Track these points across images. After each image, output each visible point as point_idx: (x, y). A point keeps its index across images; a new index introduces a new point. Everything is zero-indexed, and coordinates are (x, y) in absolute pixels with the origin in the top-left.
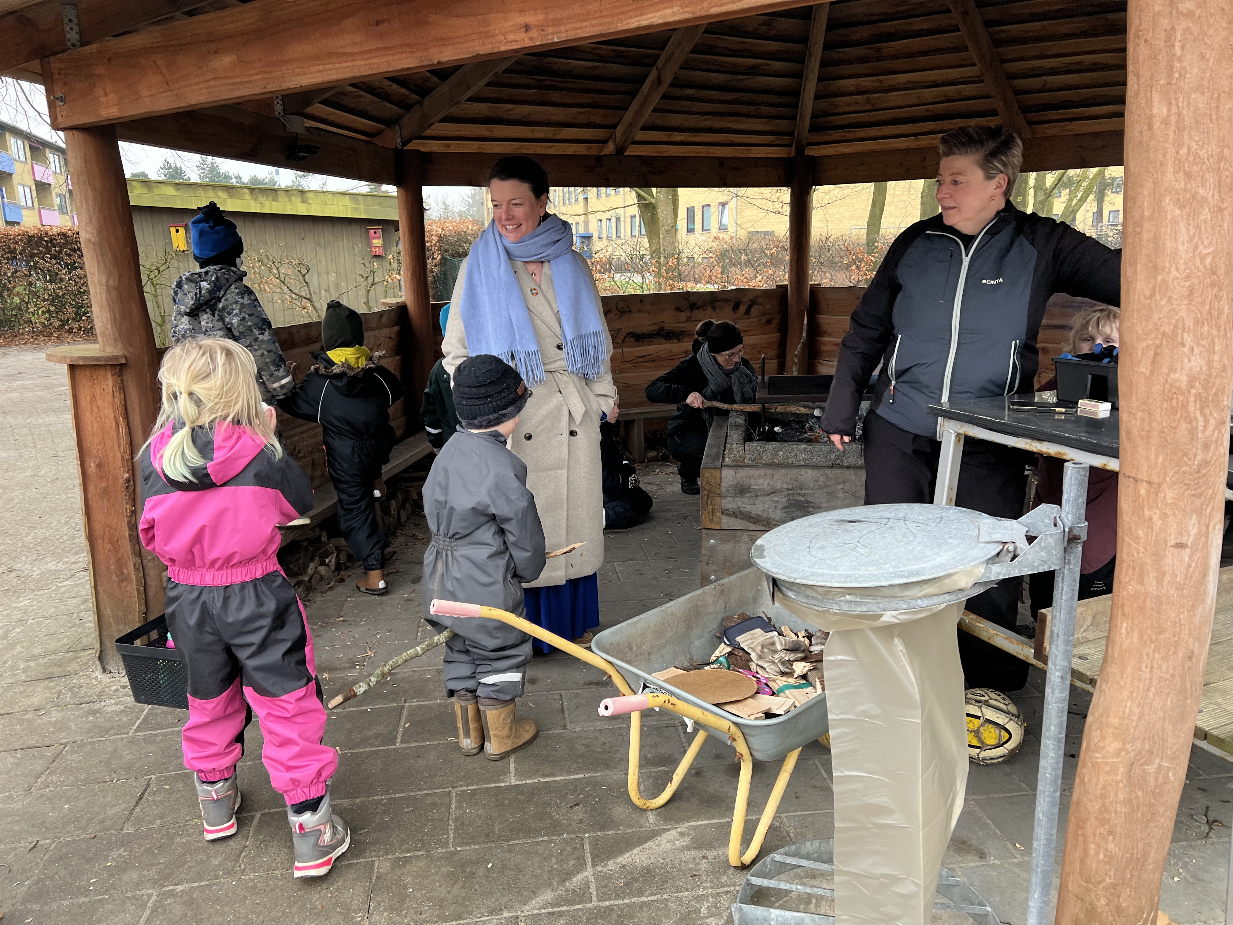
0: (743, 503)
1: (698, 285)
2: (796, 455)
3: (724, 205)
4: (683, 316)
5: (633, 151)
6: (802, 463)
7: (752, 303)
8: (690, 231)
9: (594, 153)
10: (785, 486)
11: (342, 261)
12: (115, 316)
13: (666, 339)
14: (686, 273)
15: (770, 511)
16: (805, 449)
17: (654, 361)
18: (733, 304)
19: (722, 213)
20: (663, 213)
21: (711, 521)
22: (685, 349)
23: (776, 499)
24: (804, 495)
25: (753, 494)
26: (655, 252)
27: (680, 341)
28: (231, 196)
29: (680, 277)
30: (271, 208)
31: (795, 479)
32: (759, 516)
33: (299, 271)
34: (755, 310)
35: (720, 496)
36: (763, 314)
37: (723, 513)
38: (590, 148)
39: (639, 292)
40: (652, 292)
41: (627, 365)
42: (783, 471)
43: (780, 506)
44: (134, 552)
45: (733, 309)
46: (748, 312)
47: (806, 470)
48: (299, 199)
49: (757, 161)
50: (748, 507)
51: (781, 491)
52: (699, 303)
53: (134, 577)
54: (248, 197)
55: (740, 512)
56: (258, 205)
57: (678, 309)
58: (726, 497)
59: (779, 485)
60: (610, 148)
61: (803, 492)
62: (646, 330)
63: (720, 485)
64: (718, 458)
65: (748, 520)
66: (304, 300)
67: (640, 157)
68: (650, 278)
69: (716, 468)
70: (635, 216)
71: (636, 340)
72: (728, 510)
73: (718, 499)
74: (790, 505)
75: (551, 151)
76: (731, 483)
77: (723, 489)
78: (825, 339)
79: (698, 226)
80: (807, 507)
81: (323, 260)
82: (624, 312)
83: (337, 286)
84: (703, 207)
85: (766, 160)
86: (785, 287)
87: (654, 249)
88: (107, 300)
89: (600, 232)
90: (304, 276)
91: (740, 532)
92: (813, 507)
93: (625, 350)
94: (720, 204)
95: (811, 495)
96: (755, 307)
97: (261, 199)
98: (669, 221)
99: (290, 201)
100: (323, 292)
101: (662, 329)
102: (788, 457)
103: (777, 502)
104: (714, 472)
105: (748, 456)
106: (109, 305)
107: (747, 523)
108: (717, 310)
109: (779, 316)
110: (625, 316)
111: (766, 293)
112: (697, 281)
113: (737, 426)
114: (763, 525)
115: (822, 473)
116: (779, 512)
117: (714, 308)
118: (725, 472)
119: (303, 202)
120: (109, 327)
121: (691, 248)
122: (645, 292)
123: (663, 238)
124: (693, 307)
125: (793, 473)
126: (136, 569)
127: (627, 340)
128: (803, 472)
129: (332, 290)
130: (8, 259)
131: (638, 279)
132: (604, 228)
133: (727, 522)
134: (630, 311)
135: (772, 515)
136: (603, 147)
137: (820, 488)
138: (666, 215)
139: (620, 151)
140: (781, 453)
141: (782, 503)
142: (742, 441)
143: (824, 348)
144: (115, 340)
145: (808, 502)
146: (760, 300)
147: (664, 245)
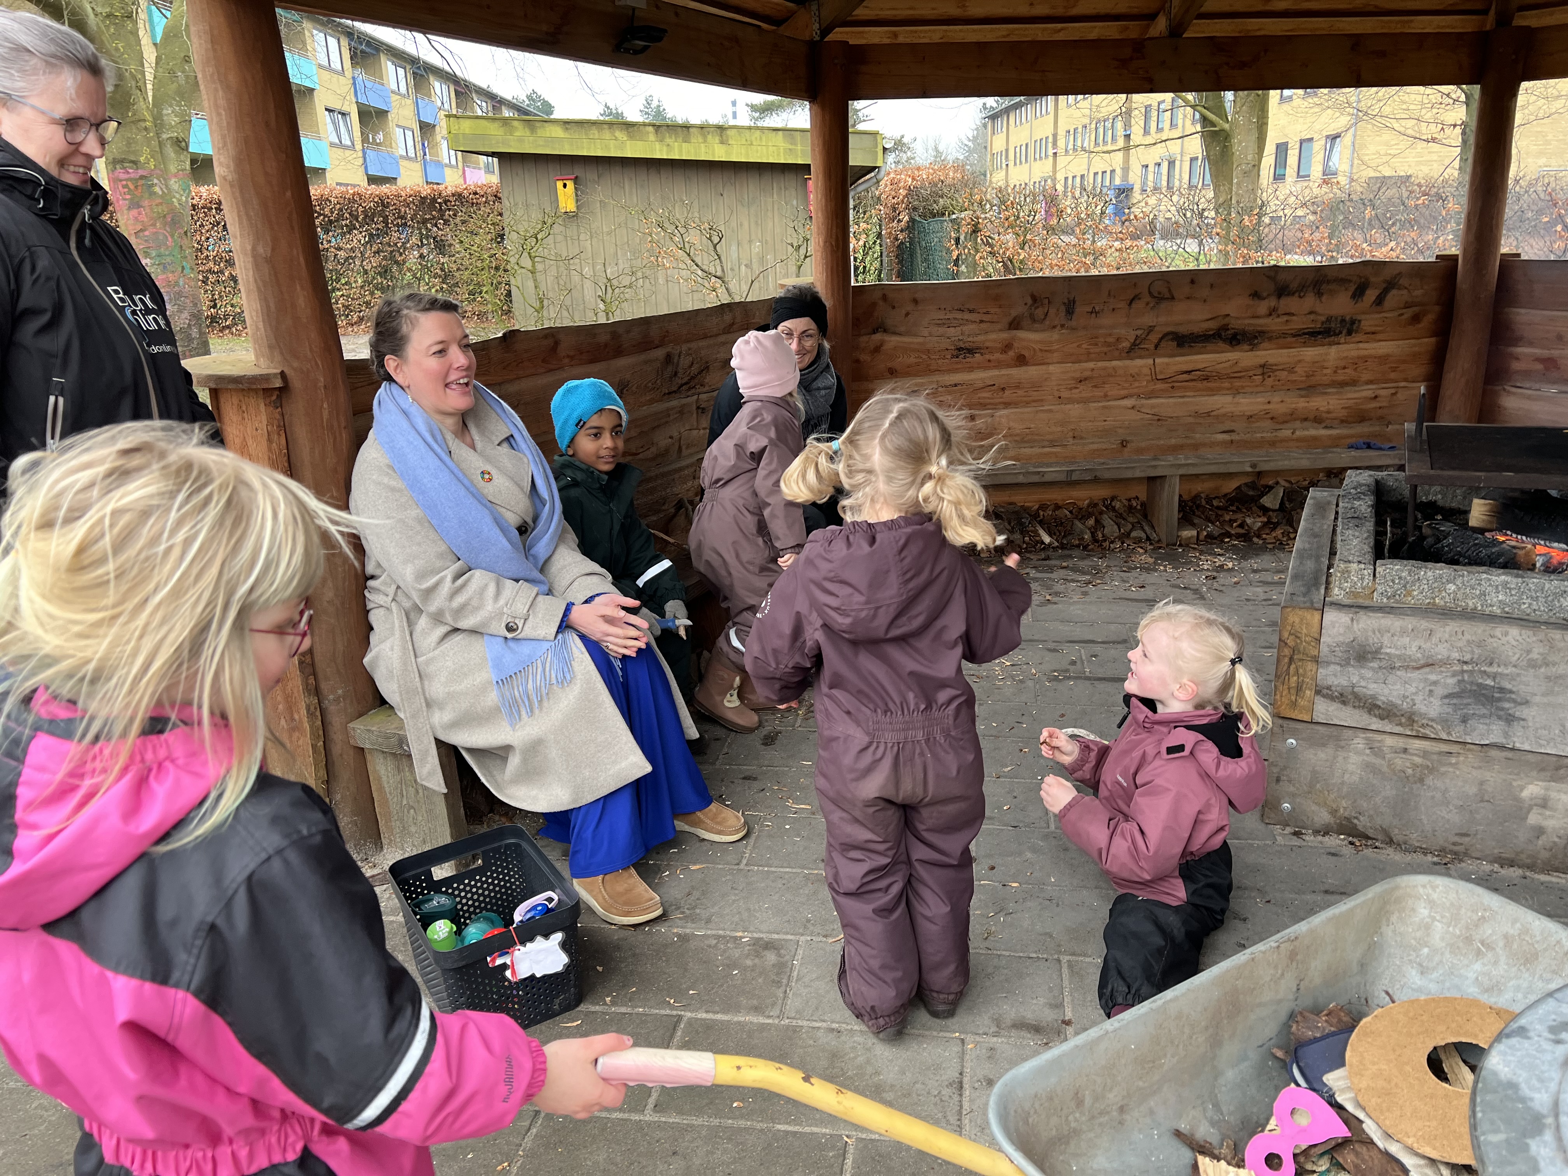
0: (1362, 678)
1: (1288, 257)
2: (1484, 594)
3: (1335, 138)
4: (1263, 307)
5: (1198, 30)
6: (1496, 610)
7: (1390, 285)
8: (1279, 177)
9: (1133, 34)
10: (1456, 655)
11: (771, 224)
12: (268, 307)
13: (1231, 344)
14: (1271, 236)
15: (1418, 699)
16: (1505, 584)
17: (1207, 379)
18: (1353, 288)
19: (1331, 150)
20: (1242, 145)
21: (1294, 705)
22: (1262, 361)
23: (1433, 677)
24: (1494, 677)
25: (1383, 664)
26: (1222, 205)
27: (1253, 347)
28: (631, 137)
29: (1260, 245)
30: (680, 151)
31: (1480, 644)
32: (1395, 706)
33: (710, 239)
34: (1394, 298)
35: (1316, 660)
36: (1407, 306)
37: (1318, 692)
38: (1127, 28)
39: (1192, 266)
40: (1212, 266)
41: (1160, 386)
42: (1453, 626)
43: (1440, 691)
44: (307, 689)
45: (1354, 296)
46: (1379, 301)
47: (1506, 628)
48: (717, 139)
49: (1422, 38)
50: (1372, 686)
51: (1445, 663)
52: (1294, 285)
53: (307, 726)
54: (652, 137)
55: (1353, 693)
56: (665, 148)
57: (1256, 295)
58: (1328, 663)
59: (1442, 651)
60: (1161, 25)
61: (1494, 669)
62: (1197, 328)
63: (1318, 640)
64: (1316, 585)
65: (1369, 712)
66: (713, 279)
67: (1211, 38)
68: (1212, 247)
69: (1313, 608)
70: (1197, 158)
71: (1179, 345)
72: (1329, 688)
73: (1310, 666)
74: (1463, 691)
75: (1060, 37)
76: (1341, 639)
77: (1324, 649)
78: (1519, 350)
79: (1291, 171)
80: (1499, 700)
81: (746, 224)
82: (1163, 299)
83: (762, 259)
84: (1302, 142)
85: (1440, 37)
86: (1454, 258)
87: (1221, 200)
88: (256, 281)
89: (1144, 183)
90: (715, 247)
91: (1350, 732)
92: (1514, 701)
93: (1158, 361)
94: (1327, 137)
95: (1512, 678)
96: (1394, 292)
97: (668, 140)
98: (1250, 157)
99: (705, 141)
100: (743, 268)
101: (1225, 328)
102: (1466, 596)
103: (1435, 683)
104: (1308, 615)
105: (1380, 589)
106: (258, 288)
107: (1366, 716)
108: (1324, 298)
109: (1437, 308)
110: (1164, 305)
111: (1417, 270)
112: (1286, 249)
113: (1357, 519)
114: (1400, 724)
115: (1541, 636)
116: (1436, 702)
117: (1319, 294)
118: (1330, 616)
119: (722, 143)
120: (261, 325)
121: (1282, 197)
122: (1202, 267)
123: (1238, 184)
124: (1282, 291)
125: (1475, 631)
126: (311, 715)
127: (1163, 344)
128: (1498, 632)
129: (755, 266)
130: (398, 225)
131: (1192, 246)
132: (1151, 177)
133: (1324, 710)
134: (1173, 298)
135: (1421, 707)
136: (1148, 27)
137: (1533, 665)
138: (1246, 147)
139: (1176, 31)
140: (1452, 587)
141: (1446, 685)
142: (1369, 557)
143: (1516, 366)
144: (270, 347)
145: (1502, 690)
146: (1404, 281)
147: (1237, 194)
